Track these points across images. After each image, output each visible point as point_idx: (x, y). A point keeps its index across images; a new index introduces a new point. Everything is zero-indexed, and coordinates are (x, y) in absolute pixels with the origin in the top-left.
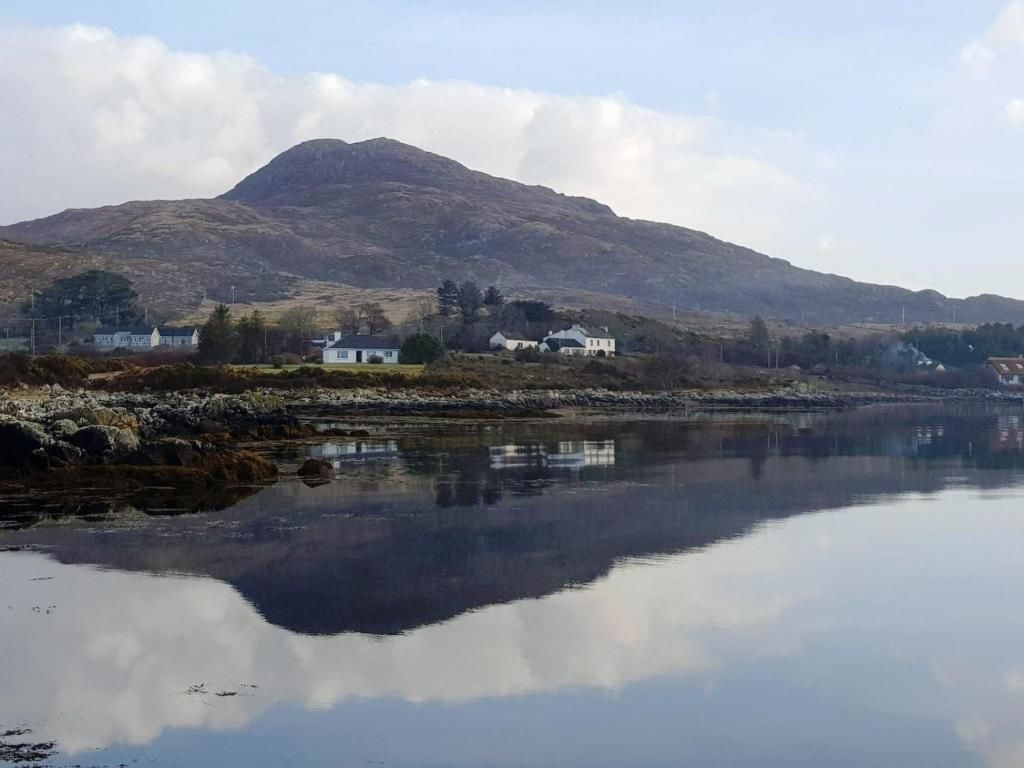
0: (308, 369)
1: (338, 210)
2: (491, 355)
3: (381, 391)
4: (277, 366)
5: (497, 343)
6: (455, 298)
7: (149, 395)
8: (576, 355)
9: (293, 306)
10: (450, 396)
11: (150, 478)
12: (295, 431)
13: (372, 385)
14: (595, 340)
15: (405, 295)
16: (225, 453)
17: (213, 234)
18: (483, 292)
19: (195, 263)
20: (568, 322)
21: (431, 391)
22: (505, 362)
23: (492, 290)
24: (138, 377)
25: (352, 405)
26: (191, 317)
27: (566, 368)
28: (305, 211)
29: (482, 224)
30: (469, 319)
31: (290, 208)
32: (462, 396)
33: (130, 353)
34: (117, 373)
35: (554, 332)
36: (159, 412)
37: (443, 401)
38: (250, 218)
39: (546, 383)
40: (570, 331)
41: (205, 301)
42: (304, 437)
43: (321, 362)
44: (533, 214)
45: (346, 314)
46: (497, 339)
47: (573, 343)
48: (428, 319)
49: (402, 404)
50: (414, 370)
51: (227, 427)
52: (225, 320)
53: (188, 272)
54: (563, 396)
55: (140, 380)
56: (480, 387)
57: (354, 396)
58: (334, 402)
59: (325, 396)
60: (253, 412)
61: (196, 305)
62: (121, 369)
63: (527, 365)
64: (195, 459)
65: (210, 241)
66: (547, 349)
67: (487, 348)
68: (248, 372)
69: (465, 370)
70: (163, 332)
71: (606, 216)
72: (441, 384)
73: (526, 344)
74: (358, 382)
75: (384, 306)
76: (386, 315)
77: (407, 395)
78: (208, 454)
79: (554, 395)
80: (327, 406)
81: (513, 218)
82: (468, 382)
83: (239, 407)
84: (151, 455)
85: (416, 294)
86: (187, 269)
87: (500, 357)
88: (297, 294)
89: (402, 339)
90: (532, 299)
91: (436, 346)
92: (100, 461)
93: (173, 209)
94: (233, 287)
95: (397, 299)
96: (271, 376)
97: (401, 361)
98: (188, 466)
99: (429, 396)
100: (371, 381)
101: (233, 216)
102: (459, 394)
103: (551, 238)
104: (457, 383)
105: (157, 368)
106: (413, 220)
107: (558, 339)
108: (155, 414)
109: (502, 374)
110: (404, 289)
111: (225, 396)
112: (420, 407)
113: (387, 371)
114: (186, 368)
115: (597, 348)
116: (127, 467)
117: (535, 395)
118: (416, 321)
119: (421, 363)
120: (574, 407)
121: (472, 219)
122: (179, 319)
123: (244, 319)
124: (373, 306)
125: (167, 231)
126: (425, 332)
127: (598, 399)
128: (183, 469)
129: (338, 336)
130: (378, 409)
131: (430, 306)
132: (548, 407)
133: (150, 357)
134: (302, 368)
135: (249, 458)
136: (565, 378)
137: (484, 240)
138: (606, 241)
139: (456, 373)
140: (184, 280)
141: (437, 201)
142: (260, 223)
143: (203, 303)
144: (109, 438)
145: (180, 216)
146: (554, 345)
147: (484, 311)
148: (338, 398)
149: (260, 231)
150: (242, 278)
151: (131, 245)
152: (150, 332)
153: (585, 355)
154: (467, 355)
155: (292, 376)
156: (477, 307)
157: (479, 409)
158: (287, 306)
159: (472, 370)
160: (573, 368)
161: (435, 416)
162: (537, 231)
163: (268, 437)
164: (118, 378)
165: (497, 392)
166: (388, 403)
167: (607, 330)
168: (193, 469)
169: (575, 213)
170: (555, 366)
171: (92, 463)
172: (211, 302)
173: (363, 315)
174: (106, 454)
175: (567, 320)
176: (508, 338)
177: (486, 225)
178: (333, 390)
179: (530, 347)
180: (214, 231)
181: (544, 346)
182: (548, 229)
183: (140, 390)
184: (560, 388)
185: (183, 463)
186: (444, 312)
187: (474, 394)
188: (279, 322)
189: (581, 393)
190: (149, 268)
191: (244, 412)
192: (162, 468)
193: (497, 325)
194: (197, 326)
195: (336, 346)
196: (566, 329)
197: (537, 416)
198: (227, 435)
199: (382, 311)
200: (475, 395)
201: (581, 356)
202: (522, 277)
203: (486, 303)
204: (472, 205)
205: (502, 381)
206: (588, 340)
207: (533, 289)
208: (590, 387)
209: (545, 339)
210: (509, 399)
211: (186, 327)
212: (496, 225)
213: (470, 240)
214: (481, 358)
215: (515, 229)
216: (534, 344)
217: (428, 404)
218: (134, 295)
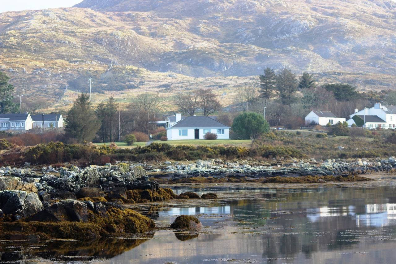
0: (157, 145)
1: (173, 13)
2: (307, 131)
3: (218, 162)
4: (129, 144)
5: (311, 120)
6: (274, 83)
7: (30, 169)
8: (378, 129)
9: (140, 93)
10: (276, 165)
11: (57, 232)
12: (156, 194)
13: (210, 157)
14: (394, 116)
15: (232, 82)
16: (113, 211)
17: (71, 36)
18: (298, 77)
19: (58, 61)
20: (371, 101)
21: (259, 161)
22: (318, 136)
23: (305, 76)
24: (20, 154)
25: (196, 173)
26: (57, 104)
27: (371, 140)
28: (145, 14)
29: (293, 21)
30: (286, 100)
31: (134, 13)
32: (286, 165)
33: (10, 135)
34: (2, 152)
35: (359, 110)
36: (47, 180)
37: (271, 169)
38: (101, 22)
39: (355, 153)
40: (372, 109)
41: (68, 92)
42: (164, 199)
43: (166, 139)
44: (336, 11)
45: (183, 99)
46: (311, 116)
47: (376, 119)
48: (252, 102)
49: (238, 172)
50: (243, 144)
51: (103, 192)
52: (86, 106)
53: (53, 68)
54: (370, 164)
55: (21, 157)
56: (301, 157)
57: (197, 166)
58: (181, 172)
59: (173, 167)
60: (122, 180)
61: (59, 95)
62: (5, 148)
63: (338, 138)
64: (89, 217)
65: (69, 42)
66: (353, 124)
67: (303, 124)
68: (108, 148)
69: (286, 143)
70: (35, 117)
72: (268, 155)
73: (336, 120)
74: (199, 155)
75: (214, 92)
76: (218, 99)
77: (240, 165)
78: (100, 212)
79: (362, 162)
80: (176, 175)
81: (319, 15)
82: (291, 153)
83: (111, 176)
84: (55, 214)
85: (241, 81)
86: (52, 66)
87: (314, 132)
88: (142, 83)
89: (231, 118)
91: (260, 123)
92: (14, 219)
94: (90, 79)
95: (224, 86)
96: (127, 151)
97: (232, 137)
98: (84, 221)
99: (258, 165)
100: (209, 154)
101: (87, 21)
102: (283, 164)
103: (352, 30)
104: (281, 154)
105: (35, 147)
106: (235, 19)
107: (363, 116)
108: (44, 183)
109: (318, 146)
110: (230, 77)
111: (98, 167)
112: (253, 174)
113: (221, 145)
114: (57, 147)
116: (37, 223)
117: (346, 163)
118: (242, 104)
119: (249, 139)
120: (380, 172)
121: (285, 17)
122: (47, 107)
123: (101, 105)
124: (206, 91)
125: (35, 35)
126: (251, 112)
128: (81, 224)
129: (179, 117)
130: (218, 176)
131: (254, 91)
132: (358, 173)
133: (28, 137)
134: (152, 144)
135: (132, 215)
136: (371, 148)
137: (296, 34)
139: (278, 145)
140: (50, 75)
141: (256, 3)
142: (109, 26)
143: (65, 93)
144: (20, 200)
145: (45, 23)
146: (360, 121)
147: (299, 93)
148: (183, 169)
149: (109, 32)
150: (96, 72)
151: (6, 47)
152: (24, 117)
153: (386, 128)
154: (286, 130)
155: (144, 151)
156: (292, 90)
157: (303, 174)
158: (134, 93)
159: (292, 143)
160: (377, 140)
161: (265, 182)
163: (135, 200)
165: (315, 161)
166: (225, 172)
168: (89, 224)
169: (372, 9)
170: (361, 138)
171: (8, 220)
172: (72, 92)
173: (198, 100)
174: (18, 213)
175: (369, 100)
176: (320, 115)
178: (179, 162)
179: (339, 123)
180: (73, 34)
181: (351, 122)
183: (22, 165)
184: (368, 156)
185: (81, 219)
186: (266, 95)
187: (295, 162)
188: (128, 107)
189: (386, 160)
190: (21, 66)
191: (115, 179)
192: (64, 223)
193: (310, 105)
194: (61, 112)
195: (179, 125)
196: (369, 107)
197: (353, 180)
198: (103, 199)
199: (214, 96)
200: (297, 164)
201: (383, 130)
202: (328, 64)
203: (301, 87)
204: (285, 5)
205: (318, 151)
206: (388, 116)
207: (339, 74)
208: (392, 155)
209: (352, 116)
210: (326, 166)
211: (52, 113)
212: (306, 22)
213: (284, 34)
214: (298, 133)
215: (321, 25)
216: (342, 120)
217: (259, 172)
218: (10, 88)
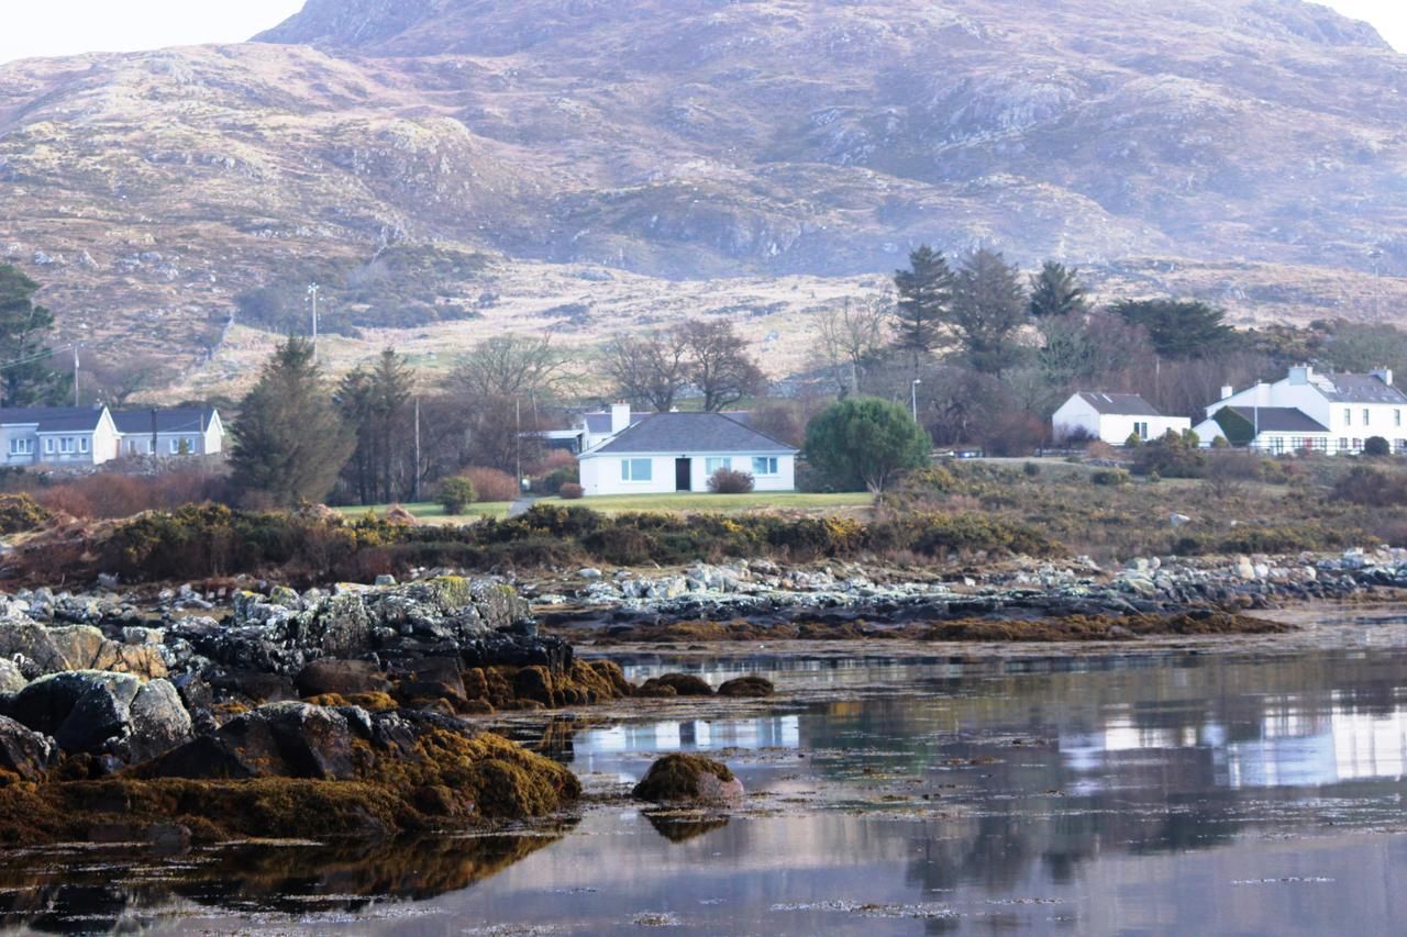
1: (594, 62)
2: (1059, 461)
3: (763, 571)
4: (452, 508)
5: (1073, 424)
6: (944, 298)
8: (1303, 453)
10: (959, 578)
11: (248, 813)
12: (566, 683)
13: (734, 553)
14: (1357, 409)
15: (798, 295)
16: (437, 741)
17: (243, 140)
18: (1027, 278)
19: (198, 226)
20: (1276, 357)
21: (902, 567)
22: (1100, 479)
23: (1052, 274)
24: (82, 547)
25: (688, 610)
26: (200, 375)
27: (1280, 491)
28: (498, 65)
29: (1005, 87)
30: (987, 355)
31: (460, 61)
32: (992, 580)
33: (42, 481)
34: (19, 538)
35: (1238, 391)
36: (190, 636)
37: (944, 592)
38: (346, 93)
39: (1229, 536)
40: (1283, 385)
41: (237, 332)
42: (593, 698)
43: (577, 494)
44: (1153, 52)
45: (635, 355)
46: (1074, 412)
47: (1294, 419)
48: (870, 362)
49: (832, 603)
50: (844, 508)
51: (383, 676)
52: (304, 380)
53: (184, 250)
54: (1280, 573)
55: (86, 556)
56: (1044, 551)
57: (689, 585)
58: (636, 604)
59: (607, 588)
60: (449, 632)
61: (207, 343)
62: (28, 525)
63: (1165, 485)
64: (357, 761)
65: (239, 162)
66: (1217, 439)
67: (1045, 439)
68: (382, 525)
69: (990, 502)
70: (126, 420)
71: (1367, 51)
72: (932, 543)
73: (1158, 426)
74: (695, 546)
75: (740, 328)
76: (752, 353)
77: (838, 578)
78: (392, 744)
79: (1251, 568)
80: (619, 615)
81: (1095, 65)
82: (1011, 539)
83: (409, 620)
84: (238, 752)
85: (828, 292)
86: (180, 242)
87: (1085, 464)
88: (488, 301)
89: (797, 419)
90: (1160, 295)
91: (901, 436)
92: (97, 770)
93: (134, 75)
94: (313, 289)
95: (771, 309)
96: (445, 534)
97: (805, 483)
98: (340, 778)
99: (900, 581)
100: (731, 542)
101: (300, 89)
102: (985, 575)
103: (1207, 117)
104: (977, 541)
105: (132, 520)
106: (807, 81)
107: (1250, 410)
108: (181, 644)
109: (1099, 513)
110: (792, 280)
111: (364, 588)
112: (885, 610)
113: (770, 511)
114: (210, 520)
115: (1365, 434)
116: (179, 782)
117: (1198, 572)
118: (833, 370)
119: (863, 489)
120: (1314, 601)
121: (979, 71)
122: (165, 384)
123: (355, 377)
124: (712, 328)
125: (120, 138)
126: (869, 399)
127: (1381, 579)
128: (329, 786)
129: (621, 416)
130: (764, 618)
131: (875, 327)
132: (1242, 604)
133: (104, 489)
134: (533, 510)
135: (502, 754)
136: (1280, 519)
137: (1015, 131)
138: (1365, 123)
139: (965, 512)
140: (173, 273)
141: (877, 24)
142: (374, 106)
143: (227, 337)
144: (117, 704)
145: (154, 95)
146: (1239, 427)
147: (1030, 334)
148: (644, 593)
149: (374, 126)
150: (333, 262)
151: (22, 179)
152: (90, 421)
153: (1331, 452)
154: (989, 460)
155: (505, 532)
156: (1008, 322)
157: (1054, 611)
158: (462, 336)
159: (1010, 502)
160: (1301, 491)
162: (1165, 101)
164: (26, 551)
165: (1093, 565)
166: (789, 604)
167: (1389, 377)
168: (358, 787)
169: (1275, 45)
170: (1245, 485)
171: (77, 775)
172: (250, 332)
173: (683, 358)
174: (112, 749)
175: (1272, 354)
176: (1104, 408)
177: (1023, 89)
178: (627, 571)
179: (1170, 435)
180: (251, 133)
181: (1209, 432)
182: (1197, 93)
183: (89, 584)
184: (1271, 547)
185: (328, 771)
186: (917, 340)
187: (1026, 570)
188: (443, 385)
189: (1334, 560)
190: (74, 244)
191: (424, 632)
192: (271, 782)
193: (1069, 372)
194: (219, 403)
195: (623, 442)
196: (1272, 378)
197: (1227, 628)
198: (383, 698)
199: (737, 343)
200: (1032, 574)
201: (1319, 456)
202: (1127, 233)
203: (1036, 310)
204: (976, 32)
205: (1101, 532)
206: (1337, 410)
207: (1164, 267)
208: (1355, 543)
209: (1211, 410)
211: (185, 404)
212: (1048, 88)
213: (974, 132)
214: (1031, 470)
215: (1101, 98)
216: (1180, 424)
217: (904, 603)
218: (42, 319)
